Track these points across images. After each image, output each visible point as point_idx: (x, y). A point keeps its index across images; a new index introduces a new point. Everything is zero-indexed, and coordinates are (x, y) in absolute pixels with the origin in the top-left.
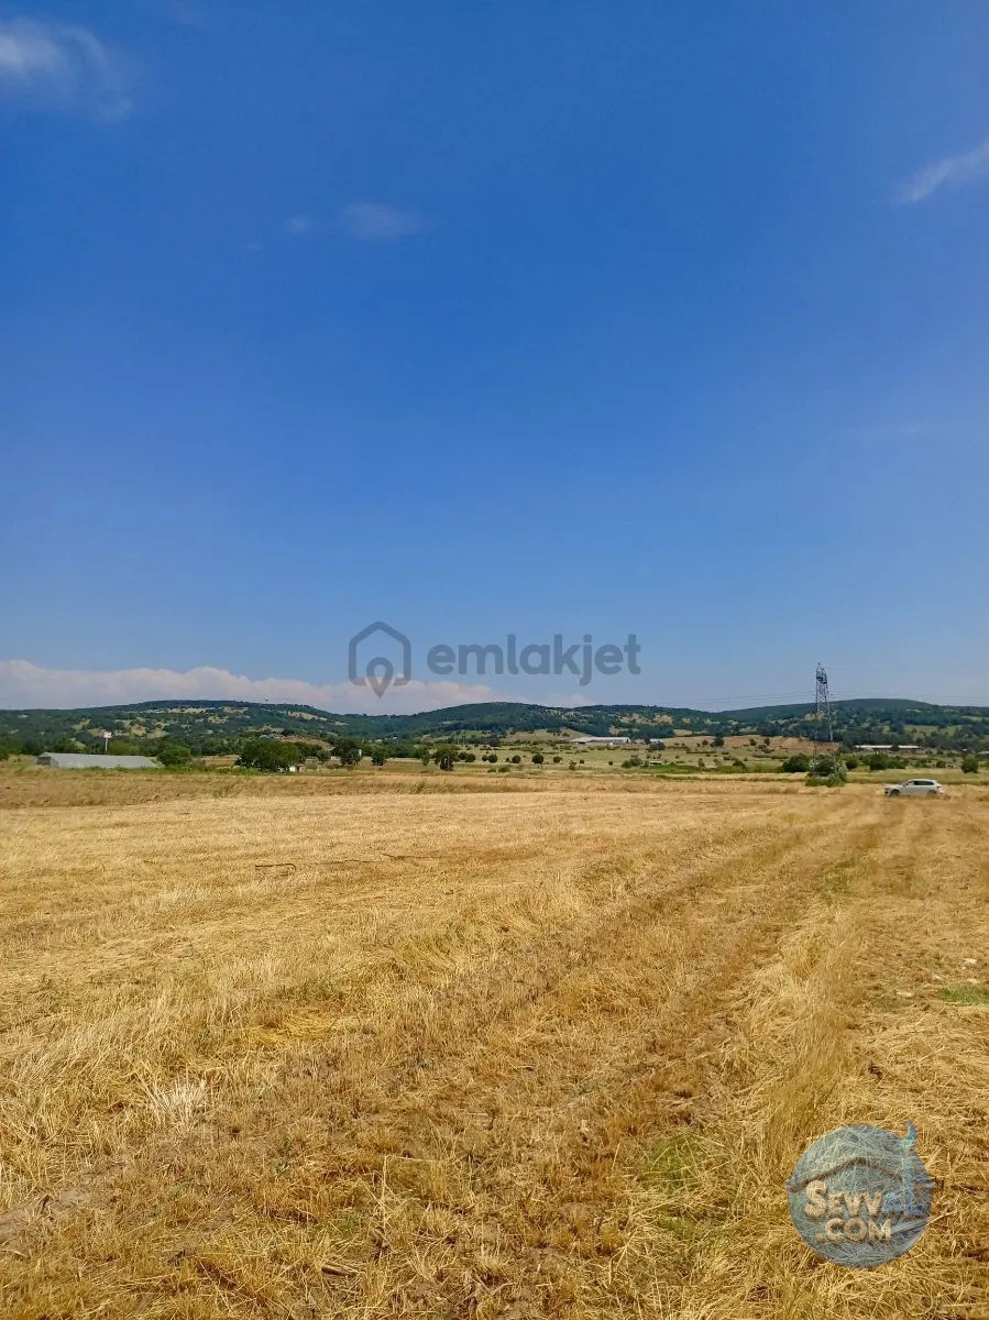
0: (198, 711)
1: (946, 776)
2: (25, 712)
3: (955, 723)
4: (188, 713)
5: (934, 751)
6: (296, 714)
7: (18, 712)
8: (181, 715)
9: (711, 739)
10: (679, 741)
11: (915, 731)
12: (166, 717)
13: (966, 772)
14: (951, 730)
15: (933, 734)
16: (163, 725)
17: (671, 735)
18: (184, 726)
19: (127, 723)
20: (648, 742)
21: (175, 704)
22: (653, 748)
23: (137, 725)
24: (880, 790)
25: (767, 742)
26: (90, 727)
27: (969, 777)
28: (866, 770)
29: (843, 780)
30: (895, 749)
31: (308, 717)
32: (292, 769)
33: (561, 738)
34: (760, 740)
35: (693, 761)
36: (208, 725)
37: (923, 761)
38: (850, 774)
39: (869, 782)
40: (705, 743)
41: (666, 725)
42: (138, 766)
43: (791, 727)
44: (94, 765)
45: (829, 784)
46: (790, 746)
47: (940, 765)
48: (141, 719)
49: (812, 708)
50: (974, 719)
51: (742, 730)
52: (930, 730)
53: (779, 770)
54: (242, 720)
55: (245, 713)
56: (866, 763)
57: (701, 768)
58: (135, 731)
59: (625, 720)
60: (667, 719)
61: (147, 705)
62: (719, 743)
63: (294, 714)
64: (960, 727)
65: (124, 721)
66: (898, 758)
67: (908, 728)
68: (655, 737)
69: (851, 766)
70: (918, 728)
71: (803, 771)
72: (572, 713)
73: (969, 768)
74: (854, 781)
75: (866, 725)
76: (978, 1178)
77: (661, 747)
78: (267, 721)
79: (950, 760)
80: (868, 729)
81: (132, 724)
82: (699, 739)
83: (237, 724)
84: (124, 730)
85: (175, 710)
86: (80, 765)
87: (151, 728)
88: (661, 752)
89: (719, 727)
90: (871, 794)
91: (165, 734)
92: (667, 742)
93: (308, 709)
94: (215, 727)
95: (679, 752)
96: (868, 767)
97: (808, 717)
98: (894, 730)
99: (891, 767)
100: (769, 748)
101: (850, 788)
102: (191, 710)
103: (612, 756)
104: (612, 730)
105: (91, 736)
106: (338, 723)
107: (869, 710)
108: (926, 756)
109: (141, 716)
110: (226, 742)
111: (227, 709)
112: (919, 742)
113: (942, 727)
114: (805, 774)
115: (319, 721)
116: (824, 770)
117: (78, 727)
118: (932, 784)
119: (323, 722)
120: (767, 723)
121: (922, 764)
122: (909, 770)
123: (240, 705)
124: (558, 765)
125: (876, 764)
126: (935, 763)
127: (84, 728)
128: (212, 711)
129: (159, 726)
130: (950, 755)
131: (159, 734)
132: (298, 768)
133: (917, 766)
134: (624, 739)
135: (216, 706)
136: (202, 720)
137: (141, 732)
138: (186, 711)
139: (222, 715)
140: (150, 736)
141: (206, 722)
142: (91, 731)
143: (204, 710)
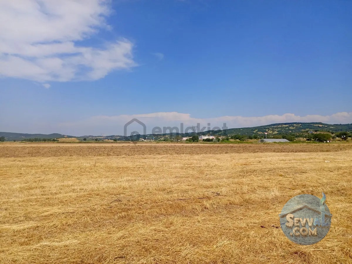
0: (286, 126)
2: (242, 128)
4: (284, 127)
6: (317, 125)
7: (240, 129)
12: (277, 128)
16: (277, 130)
18: (283, 130)
19: (267, 130)
21: (279, 124)
23: (270, 131)
26: (258, 131)
31: (320, 126)
32: (328, 142)
36: (289, 130)
48: (271, 129)
54: (300, 128)
55: (300, 126)
58: (269, 132)
61: (272, 125)
63: (316, 125)
78: (307, 128)
81: (268, 130)
83: (298, 129)
85: (280, 126)
87: (273, 131)
91: (278, 132)
93: (320, 123)
94: (292, 130)
102: (284, 126)
106: (331, 127)
109: (270, 128)
110: (298, 134)
111: (295, 125)
115: (324, 127)
119: (326, 127)
123: (298, 123)
127: (256, 132)
128: (290, 126)
129: (276, 130)
131: (276, 132)
132: (330, 141)
135: (291, 124)
136: (288, 128)
137: (271, 132)
138: (283, 126)
139: (293, 127)
140: (274, 133)
141: (289, 129)
142: (258, 133)
143: (288, 125)
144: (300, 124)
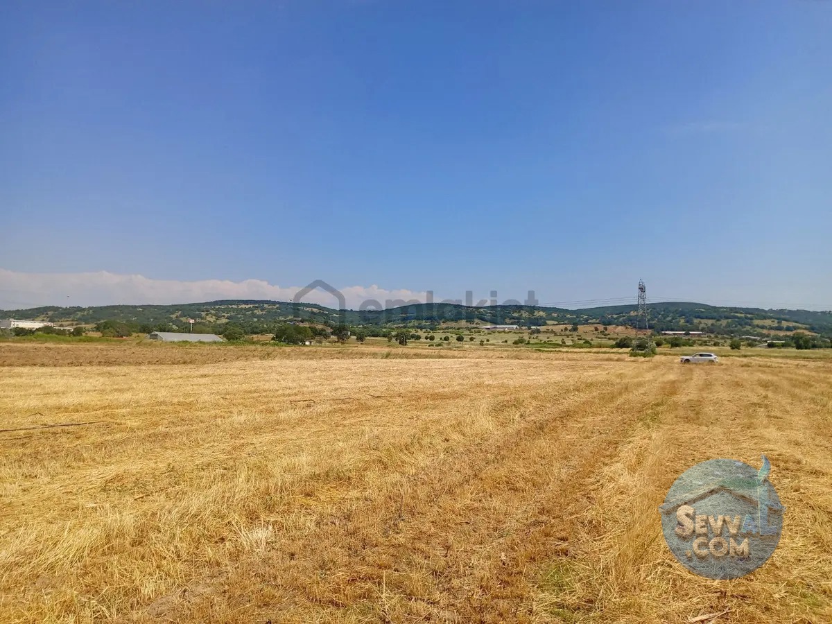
0: (247, 307)
1: (720, 352)
2: (140, 307)
3: (727, 318)
4: (242, 309)
5: (712, 336)
7: (136, 307)
8: (237, 309)
9: (570, 327)
10: (550, 328)
11: (700, 323)
12: (228, 310)
13: (733, 348)
14: (724, 322)
15: (712, 325)
16: (226, 315)
17: (545, 324)
18: (239, 316)
19: (203, 314)
20: (530, 328)
21: (232, 302)
22: (533, 332)
23: (210, 315)
24: (678, 359)
25: (606, 329)
26: (181, 316)
27: (735, 352)
28: (668, 347)
29: (654, 353)
30: (687, 334)
31: (315, 310)
32: (307, 343)
33: (475, 326)
34: (601, 327)
35: (558, 340)
36: (254, 316)
37: (705, 342)
38: (658, 350)
39: (670, 354)
40: (566, 329)
41: (541, 318)
42: (211, 340)
43: (621, 319)
44: (184, 340)
45: (644, 356)
46: (620, 331)
47: (716, 344)
48: (213, 312)
49: (635, 308)
50: (739, 315)
51: (590, 321)
52: (710, 322)
53: (613, 347)
54: (276, 312)
55: (277, 308)
56: (668, 342)
57: (563, 344)
58: (208, 319)
59: (516, 315)
60: (542, 314)
61: (216, 303)
62: (575, 329)
63: (308, 309)
64: (730, 320)
65: (202, 313)
66: (689, 340)
67: (696, 321)
68: (534, 326)
69: (659, 344)
70: (703, 321)
71: (628, 347)
72: (482, 310)
73: (735, 346)
74: (661, 354)
75: (669, 319)
76: (748, 591)
77: (538, 331)
78: (291, 313)
79: (723, 341)
80: (670, 321)
81: (207, 315)
82: (562, 327)
83: (272, 315)
84: (202, 318)
85: (234, 306)
86: (176, 340)
87: (218, 318)
88: (539, 335)
89: (574, 319)
90: (672, 362)
91: (227, 321)
92: (542, 328)
93: (315, 306)
94: (259, 317)
95: (548, 335)
96: (670, 345)
97: (633, 314)
98: (687, 322)
99: (684, 345)
100: (607, 332)
101: (657, 358)
102: (243, 306)
103: (506, 337)
104: (507, 320)
105: (182, 321)
106: (335, 315)
107: (673, 309)
108: (707, 339)
109: (213, 309)
110: (265, 326)
111: (266, 306)
112: (703, 330)
113: (718, 320)
114: (630, 349)
115: (323, 313)
116: (641, 346)
117: (174, 316)
118: (711, 356)
119: (326, 314)
120: (605, 317)
121: (705, 343)
122: (695, 348)
123: (274, 303)
124: (473, 342)
125: (675, 344)
126: (713, 343)
127: (177, 317)
128: (256, 307)
129: (224, 316)
130: (723, 338)
131: (224, 321)
132: (311, 343)
133: (701, 345)
134: (515, 326)
135: (259, 304)
136: (250, 312)
137: (213, 319)
138: (240, 307)
139: (263, 310)
140: (218, 322)
141: (253, 313)
142: (182, 319)
143: (252, 306)
144: (278, 305)
